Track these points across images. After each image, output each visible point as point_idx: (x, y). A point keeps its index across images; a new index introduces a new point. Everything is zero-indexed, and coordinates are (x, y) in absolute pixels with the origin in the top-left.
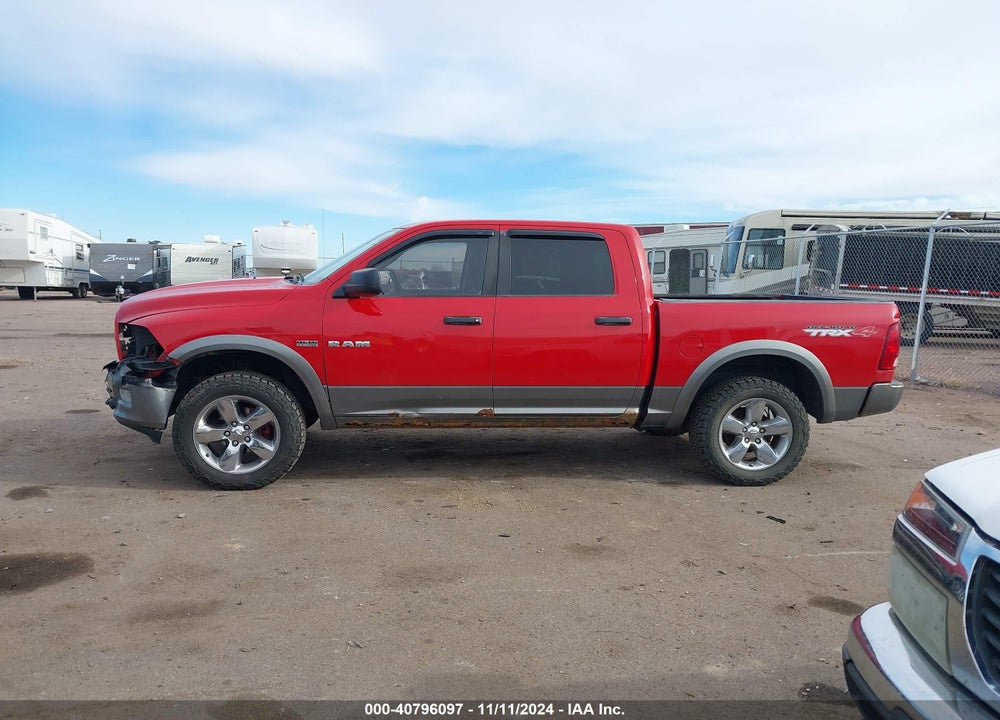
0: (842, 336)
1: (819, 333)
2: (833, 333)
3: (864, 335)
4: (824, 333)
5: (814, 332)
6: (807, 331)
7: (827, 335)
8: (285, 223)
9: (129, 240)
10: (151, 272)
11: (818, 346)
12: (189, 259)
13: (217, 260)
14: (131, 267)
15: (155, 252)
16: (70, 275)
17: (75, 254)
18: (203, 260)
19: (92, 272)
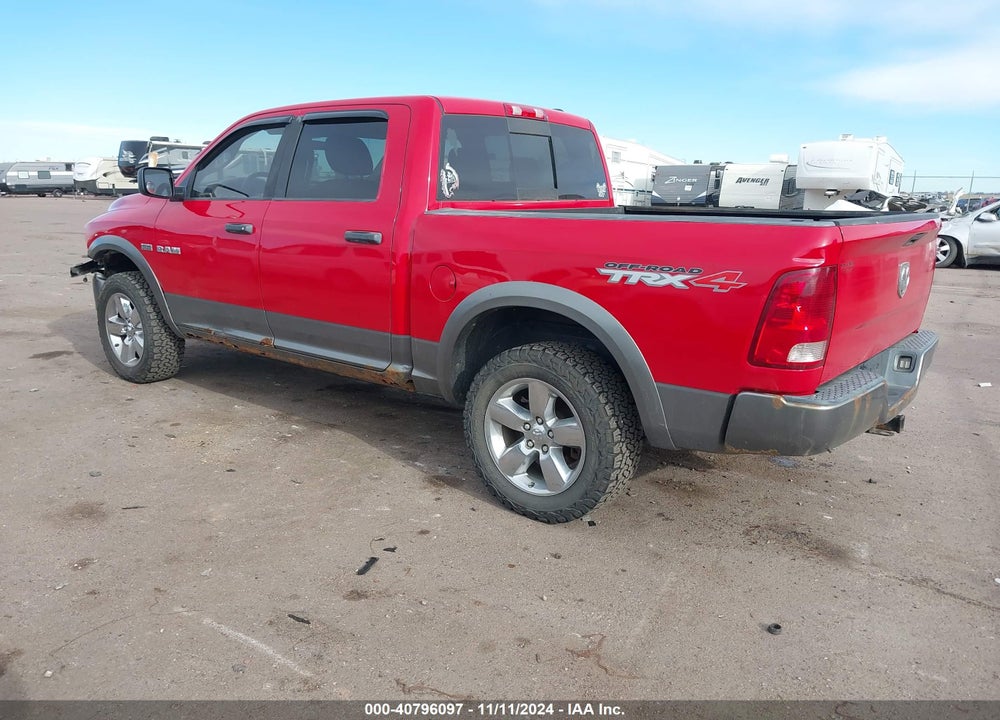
0: (670, 287)
1: (624, 278)
2: (654, 279)
3: (716, 289)
4: (635, 277)
5: (616, 275)
6: (603, 271)
7: (640, 282)
8: (846, 136)
9: (696, 162)
10: (704, 194)
11: (625, 302)
12: (740, 180)
13: (767, 180)
14: (688, 188)
15: (713, 173)
16: (641, 197)
17: (650, 177)
18: (753, 180)
19: (654, 193)
